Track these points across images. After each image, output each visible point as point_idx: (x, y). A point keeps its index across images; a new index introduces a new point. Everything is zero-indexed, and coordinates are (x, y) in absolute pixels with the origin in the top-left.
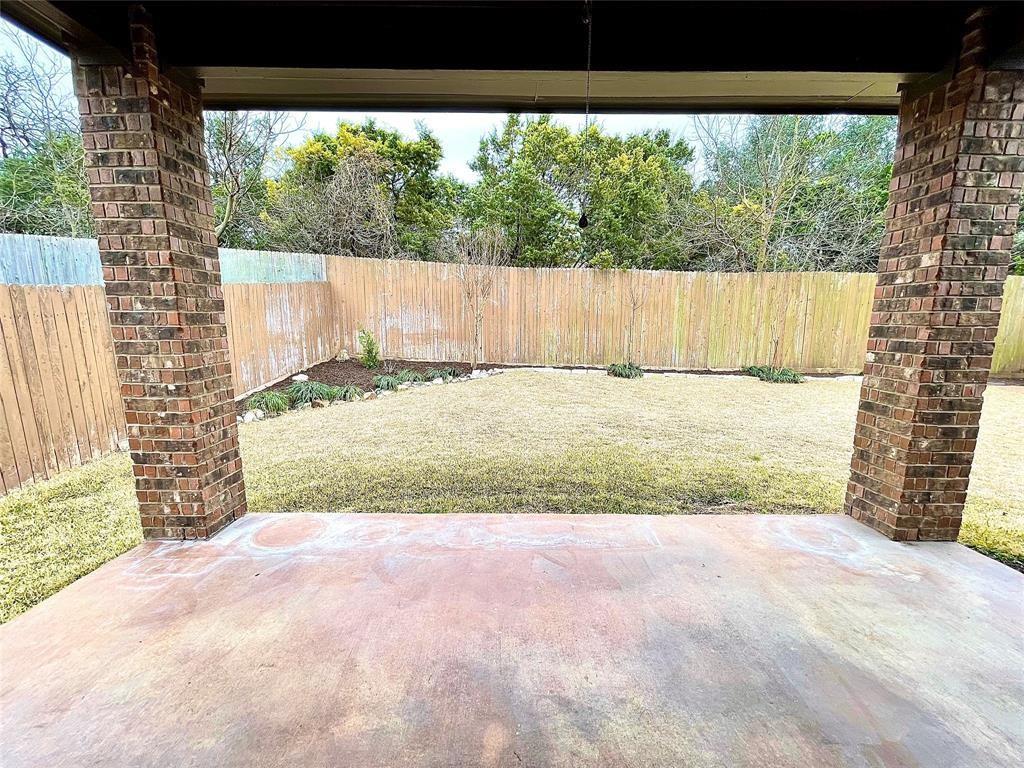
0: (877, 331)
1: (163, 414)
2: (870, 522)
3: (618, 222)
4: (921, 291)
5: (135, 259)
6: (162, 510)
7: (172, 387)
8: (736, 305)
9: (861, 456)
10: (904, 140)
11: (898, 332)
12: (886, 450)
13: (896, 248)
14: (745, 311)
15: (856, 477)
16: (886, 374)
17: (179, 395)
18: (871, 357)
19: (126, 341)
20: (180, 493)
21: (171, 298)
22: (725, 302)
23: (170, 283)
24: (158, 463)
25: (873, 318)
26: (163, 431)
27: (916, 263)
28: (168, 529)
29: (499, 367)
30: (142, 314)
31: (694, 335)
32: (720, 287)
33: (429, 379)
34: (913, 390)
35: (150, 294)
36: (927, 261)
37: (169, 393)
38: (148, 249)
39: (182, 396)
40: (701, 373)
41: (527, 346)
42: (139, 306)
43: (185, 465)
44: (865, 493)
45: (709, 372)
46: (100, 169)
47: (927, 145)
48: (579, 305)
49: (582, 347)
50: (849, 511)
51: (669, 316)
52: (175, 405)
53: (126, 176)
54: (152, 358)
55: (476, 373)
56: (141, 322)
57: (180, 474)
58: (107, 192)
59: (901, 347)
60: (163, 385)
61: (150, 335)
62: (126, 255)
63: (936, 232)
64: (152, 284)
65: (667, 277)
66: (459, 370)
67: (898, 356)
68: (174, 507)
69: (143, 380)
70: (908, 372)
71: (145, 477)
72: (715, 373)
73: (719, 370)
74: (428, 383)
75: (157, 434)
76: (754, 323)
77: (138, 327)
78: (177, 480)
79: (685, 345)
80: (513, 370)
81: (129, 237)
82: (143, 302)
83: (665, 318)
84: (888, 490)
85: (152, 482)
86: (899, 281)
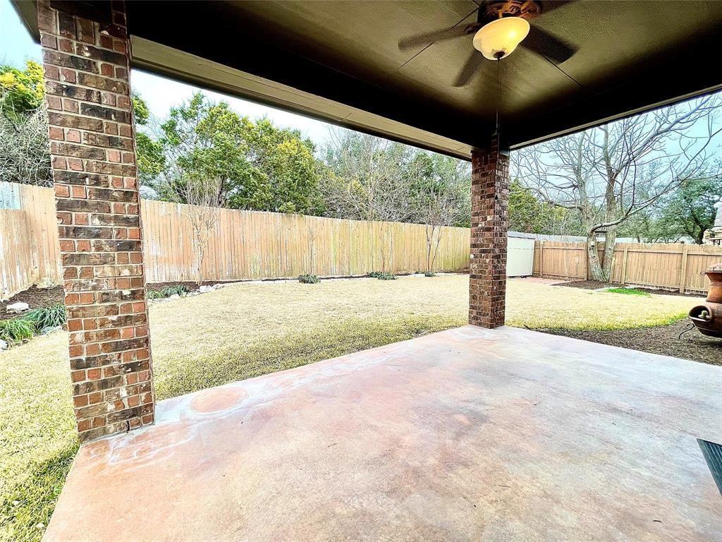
0: (474, 246)
1: (115, 318)
2: (480, 324)
3: (295, 185)
4: (488, 230)
5: (97, 181)
6: (104, 409)
7: (126, 292)
8: (361, 239)
9: (473, 297)
10: (475, 172)
11: (482, 245)
12: (483, 293)
13: (477, 213)
14: (366, 243)
15: (472, 307)
16: (479, 262)
17: (134, 299)
18: (472, 256)
19: (77, 253)
20: (127, 388)
21: (133, 216)
22: (356, 237)
23: (132, 204)
24: (104, 364)
25: (471, 240)
26: (113, 334)
27: (485, 219)
28: (111, 427)
29: (221, 282)
30: (100, 228)
31: (342, 256)
32: (353, 228)
33: (167, 295)
34: (490, 268)
35: (110, 211)
36: (489, 218)
37: (122, 297)
38: (112, 174)
39: (138, 299)
40: (348, 277)
41: (237, 267)
42: (97, 221)
43: (135, 360)
44: (477, 313)
45: (352, 277)
46: (63, 98)
47: (483, 175)
48: (273, 238)
49: (277, 265)
50: (470, 323)
51: (328, 244)
52: (128, 308)
53: (95, 111)
54: (107, 268)
55: (203, 288)
56: (98, 236)
57: (130, 370)
58: (69, 120)
59: (483, 251)
60: (117, 291)
61: (107, 248)
62: (87, 176)
63: (491, 208)
64: (113, 203)
65: (326, 221)
66: (189, 287)
67: (483, 255)
68: (119, 403)
69: (94, 288)
70: (488, 260)
71: (88, 380)
72: (356, 277)
73: (357, 275)
74: (167, 299)
75: (106, 336)
76: (370, 248)
77: (93, 241)
78: (125, 376)
79: (338, 262)
80: (229, 284)
81: (91, 161)
82: (101, 218)
83: (326, 245)
84: (485, 309)
85: (95, 385)
86: (480, 225)
